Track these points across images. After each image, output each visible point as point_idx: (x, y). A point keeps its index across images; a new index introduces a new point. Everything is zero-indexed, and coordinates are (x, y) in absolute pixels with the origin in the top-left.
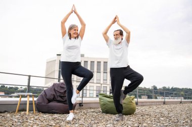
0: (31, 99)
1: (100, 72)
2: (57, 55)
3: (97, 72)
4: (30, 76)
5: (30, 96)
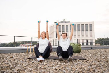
0: (32, 47)
1: (80, 31)
2: (55, 23)
3: (78, 31)
4: (32, 37)
5: (32, 46)
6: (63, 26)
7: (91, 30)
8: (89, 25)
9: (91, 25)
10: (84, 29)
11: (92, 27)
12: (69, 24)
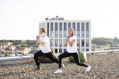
6: (56, 24)
7: (88, 29)
8: (85, 24)
9: (87, 24)
10: (79, 29)
11: (89, 26)
12: (63, 22)
